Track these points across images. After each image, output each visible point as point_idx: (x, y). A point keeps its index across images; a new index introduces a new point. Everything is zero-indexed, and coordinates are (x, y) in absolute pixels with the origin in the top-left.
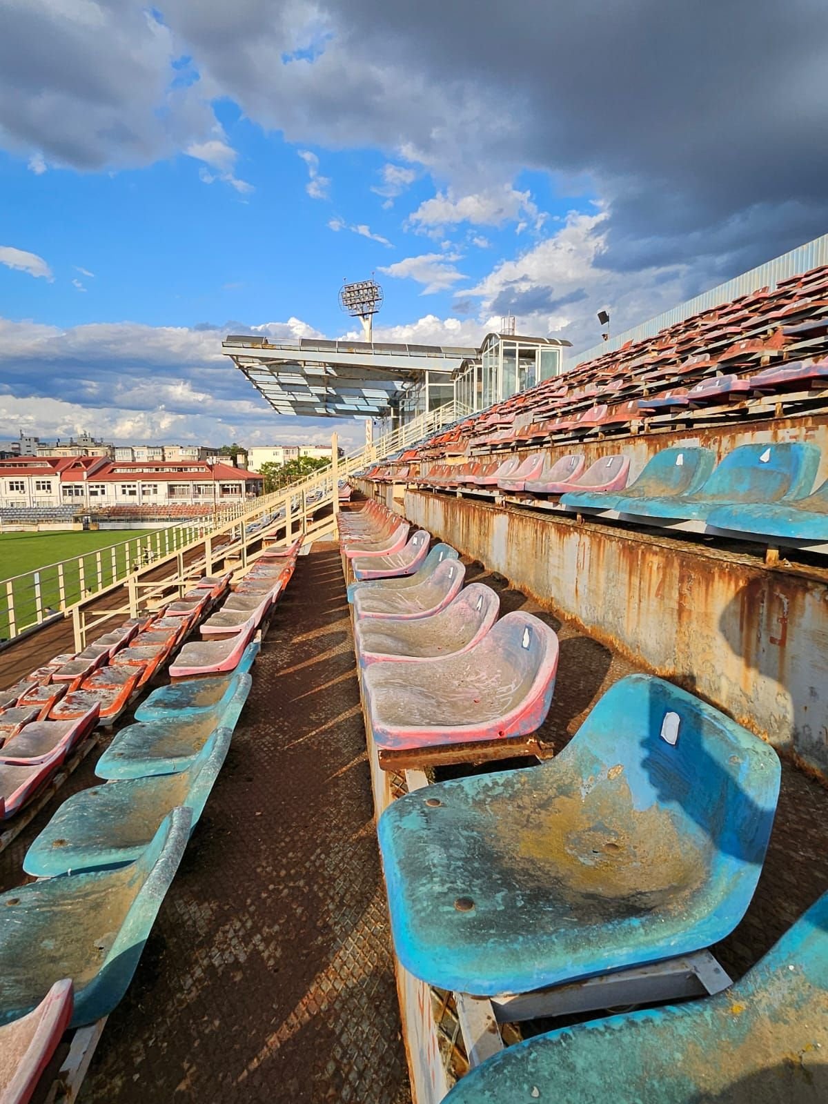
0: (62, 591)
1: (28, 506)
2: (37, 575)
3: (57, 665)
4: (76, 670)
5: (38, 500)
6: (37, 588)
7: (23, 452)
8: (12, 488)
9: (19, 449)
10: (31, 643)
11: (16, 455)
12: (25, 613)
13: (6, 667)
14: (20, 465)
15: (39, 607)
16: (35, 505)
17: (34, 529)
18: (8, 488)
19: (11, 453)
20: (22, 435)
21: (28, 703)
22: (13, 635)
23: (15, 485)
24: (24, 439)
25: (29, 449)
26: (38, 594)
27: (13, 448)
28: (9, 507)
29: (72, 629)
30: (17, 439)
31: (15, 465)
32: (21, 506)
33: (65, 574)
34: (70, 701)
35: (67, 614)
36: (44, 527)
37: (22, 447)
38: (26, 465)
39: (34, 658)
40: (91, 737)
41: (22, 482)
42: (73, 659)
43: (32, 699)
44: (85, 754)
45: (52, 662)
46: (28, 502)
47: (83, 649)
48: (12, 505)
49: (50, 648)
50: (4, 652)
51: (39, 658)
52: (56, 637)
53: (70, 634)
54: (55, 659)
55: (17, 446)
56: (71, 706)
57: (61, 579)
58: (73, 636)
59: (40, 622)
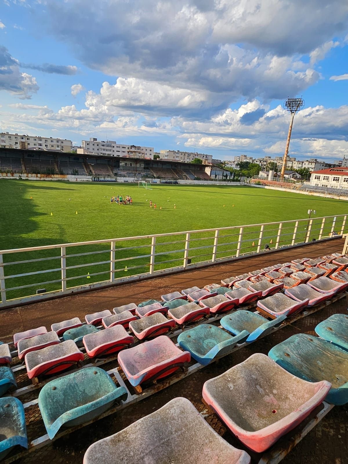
0: (343, 227)
1: (338, 188)
2: (335, 218)
3: (334, 257)
4: (342, 262)
5: (343, 186)
6: (334, 223)
7: (342, 165)
8: (334, 180)
9: (341, 163)
10: (325, 244)
11: (340, 166)
12: (326, 232)
13: (314, 250)
14: (340, 170)
15: (332, 231)
16: (341, 188)
17: (338, 198)
18: (333, 179)
19: (338, 165)
20: (344, 158)
21: (321, 268)
22: (319, 239)
23: (335, 179)
24: (345, 160)
25: (345, 164)
26: (333, 225)
27: (339, 163)
28: (331, 187)
29: (344, 243)
30: (342, 159)
31: (338, 170)
32: (335, 188)
33: (346, 220)
34: (339, 274)
35: (343, 237)
36: (342, 198)
37: (343, 163)
38: (342, 171)
39: (325, 251)
40: (344, 292)
41: (339, 178)
42: (342, 256)
43: (323, 266)
44: (340, 298)
45: (333, 255)
46: (338, 186)
47: (345, 253)
48: (332, 187)
49: (332, 248)
50: (315, 244)
51: (327, 251)
52: (335, 245)
53: (342, 245)
54: (334, 254)
55: (341, 162)
56: (339, 276)
57: (344, 222)
58: (343, 247)
59: (331, 237)
